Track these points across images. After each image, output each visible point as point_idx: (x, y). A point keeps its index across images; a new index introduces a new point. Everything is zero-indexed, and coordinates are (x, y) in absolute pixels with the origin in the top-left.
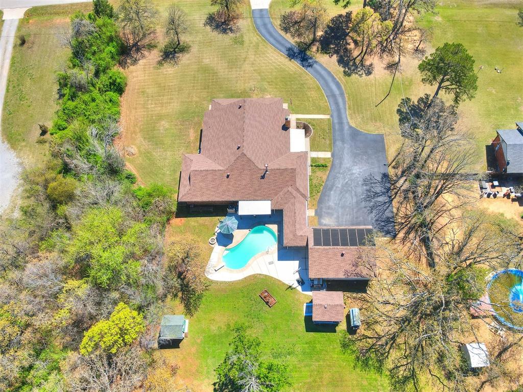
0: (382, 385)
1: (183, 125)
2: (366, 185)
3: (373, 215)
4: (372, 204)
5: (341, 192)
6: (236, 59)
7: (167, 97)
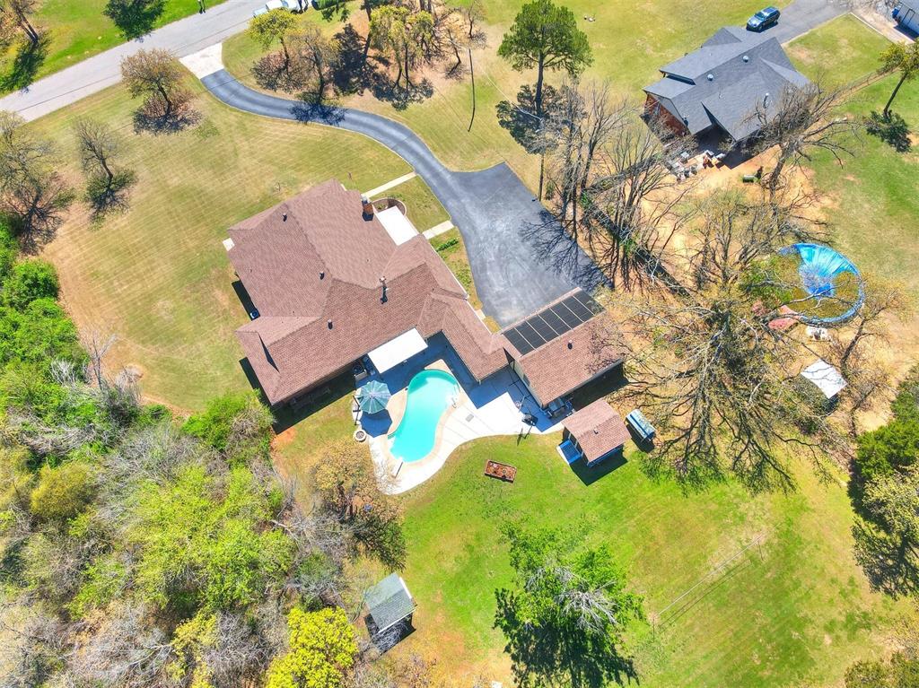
0: (737, 496)
1: (198, 292)
2: (528, 240)
3: (564, 273)
4: (552, 260)
5: (501, 267)
6: (221, 158)
7: (141, 263)
